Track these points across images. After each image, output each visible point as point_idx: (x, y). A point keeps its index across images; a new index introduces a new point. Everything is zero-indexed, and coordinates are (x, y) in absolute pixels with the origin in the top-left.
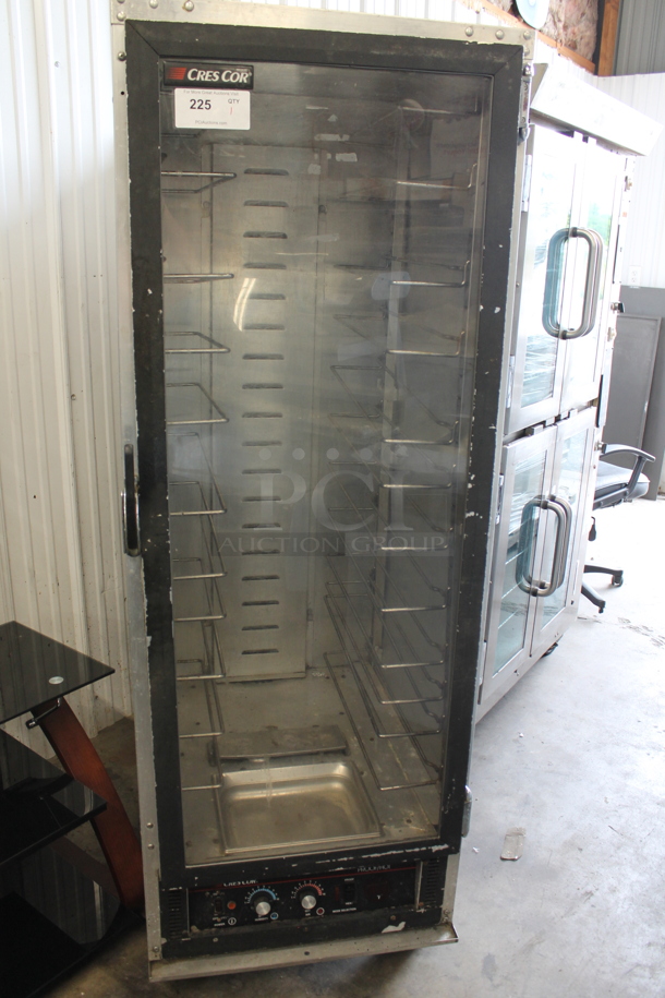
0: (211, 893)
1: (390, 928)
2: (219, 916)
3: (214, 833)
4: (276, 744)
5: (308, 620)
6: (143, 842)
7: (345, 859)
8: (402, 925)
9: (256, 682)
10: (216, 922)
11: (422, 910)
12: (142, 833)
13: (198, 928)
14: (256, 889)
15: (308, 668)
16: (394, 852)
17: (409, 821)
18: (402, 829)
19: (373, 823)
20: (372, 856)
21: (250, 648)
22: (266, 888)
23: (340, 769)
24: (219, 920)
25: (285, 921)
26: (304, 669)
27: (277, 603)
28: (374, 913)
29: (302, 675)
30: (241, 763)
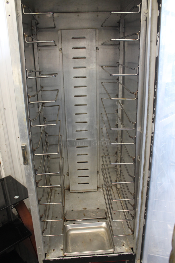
3: (62, 246)
4: (85, 215)
5: (98, 174)
6: (38, 252)
9: (82, 192)
12: (37, 250)
15: (98, 188)
17: (123, 245)
18: (121, 248)
19: (112, 246)
21: (80, 183)
23: (104, 224)
26: (97, 188)
27: (88, 169)
29: (96, 190)
30: (73, 221)
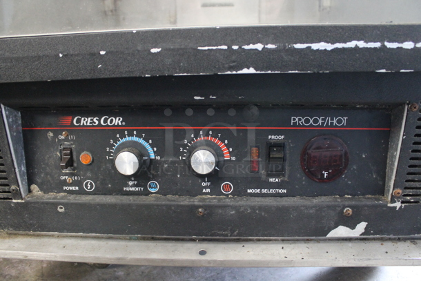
0: (57, 133)
1: (341, 231)
2: (71, 175)
7: (259, 47)
8: (361, 227)
10: (65, 183)
11: (398, 205)
13: (41, 189)
14: (123, 136)
16: (361, 44)
20: (315, 46)
22: (139, 136)
24: (69, 180)
25: (169, 196)
28: (317, 201)
